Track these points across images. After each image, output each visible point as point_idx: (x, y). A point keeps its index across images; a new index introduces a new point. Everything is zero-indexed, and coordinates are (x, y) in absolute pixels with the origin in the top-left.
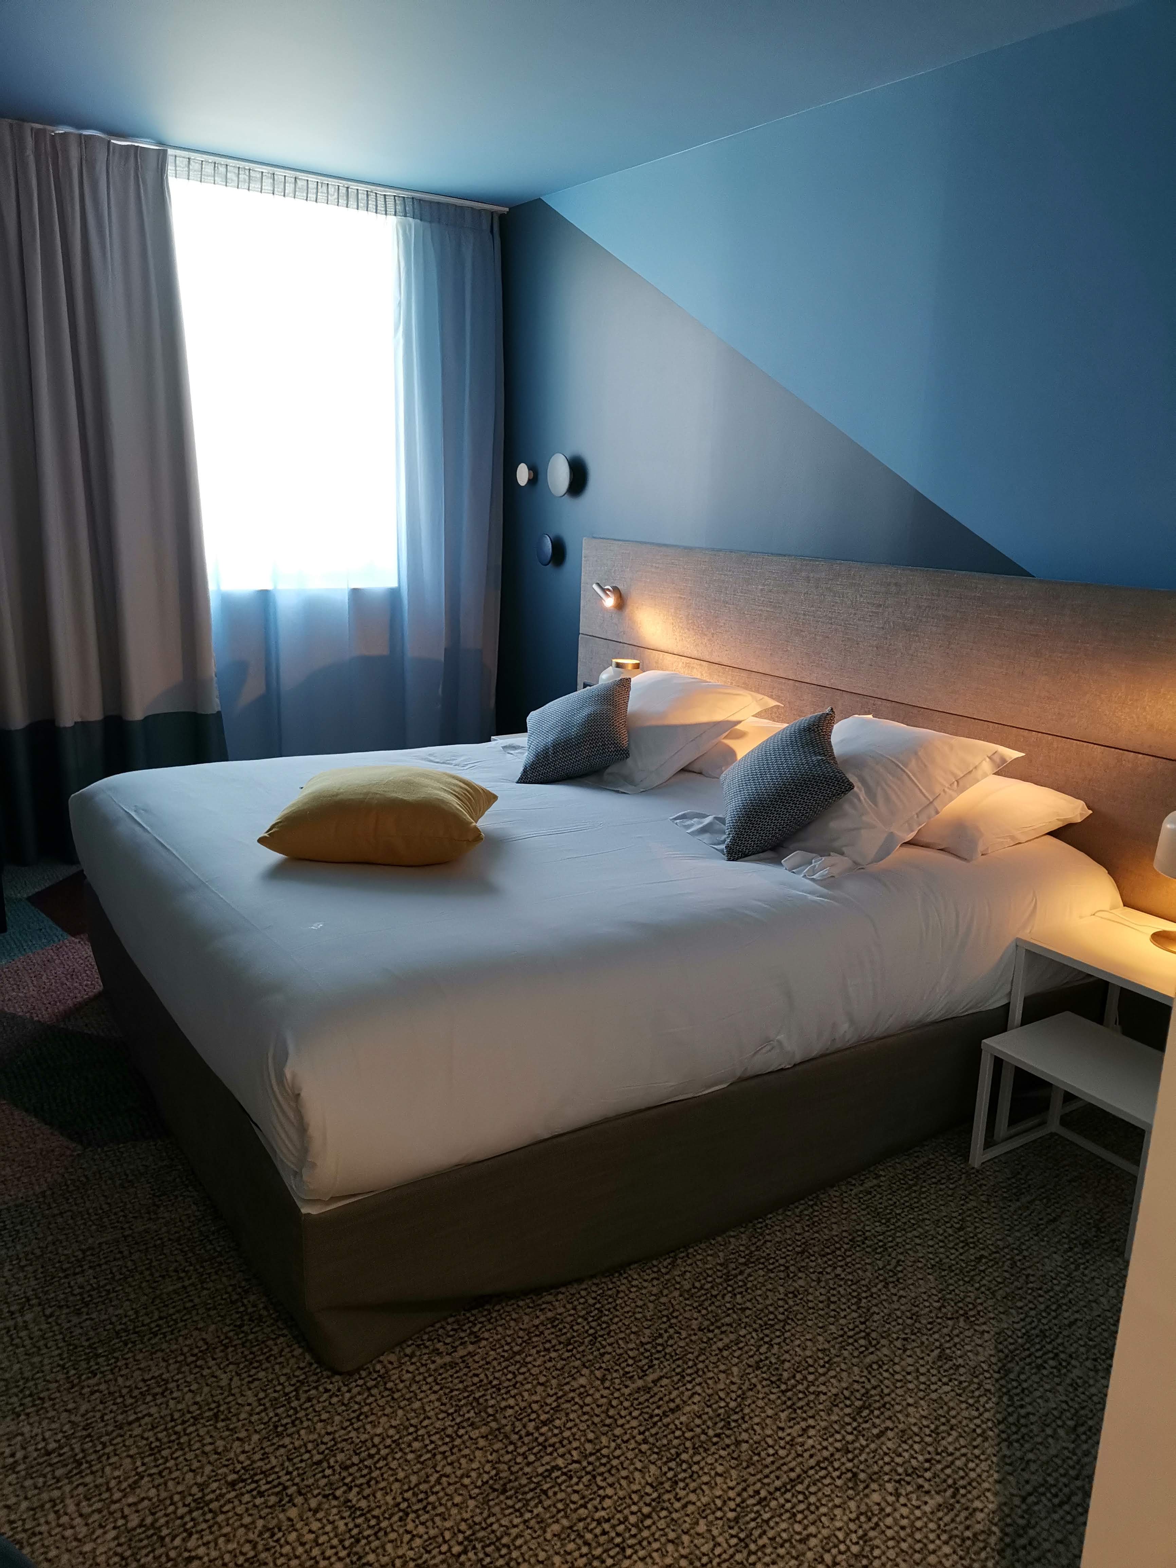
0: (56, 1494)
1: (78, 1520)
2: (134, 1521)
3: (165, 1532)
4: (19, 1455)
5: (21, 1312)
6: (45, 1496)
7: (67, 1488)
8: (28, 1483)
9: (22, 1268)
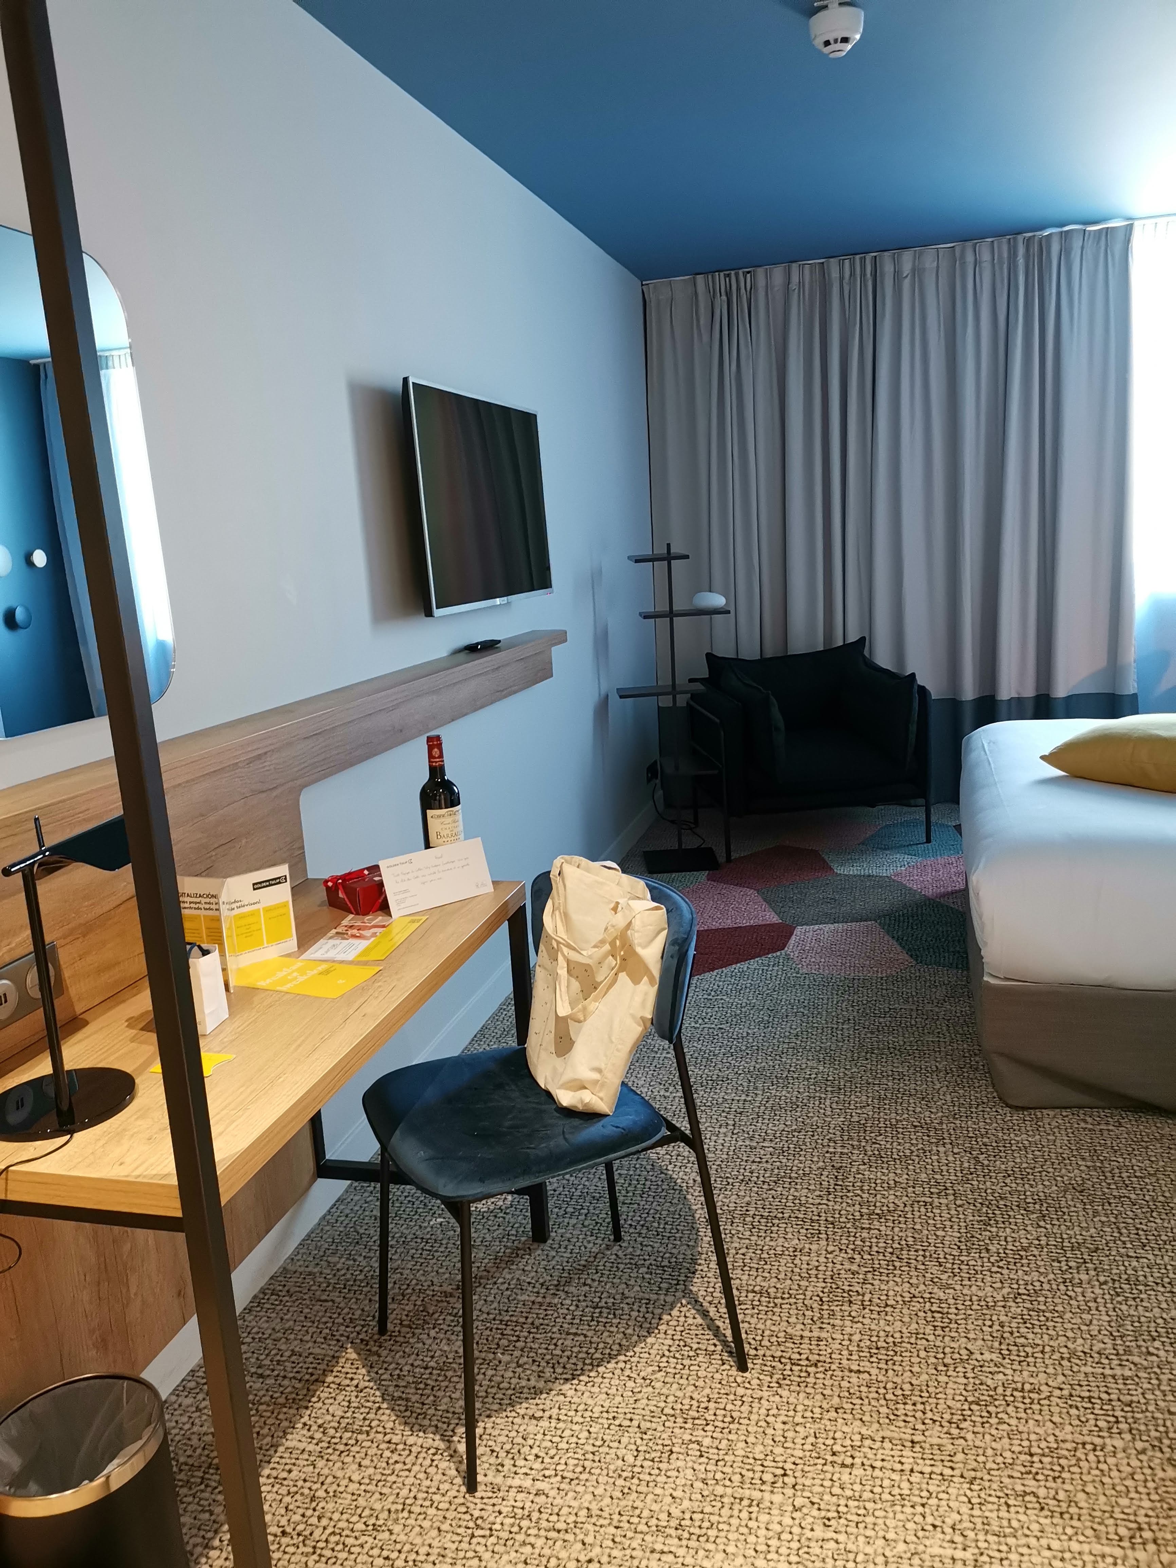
0: (823, 1096)
1: (829, 1109)
2: (856, 1119)
3: (868, 1129)
4: (813, 1076)
5: (843, 1024)
6: (818, 1094)
7: (829, 1096)
8: (813, 1087)
9: (853, 1006)
